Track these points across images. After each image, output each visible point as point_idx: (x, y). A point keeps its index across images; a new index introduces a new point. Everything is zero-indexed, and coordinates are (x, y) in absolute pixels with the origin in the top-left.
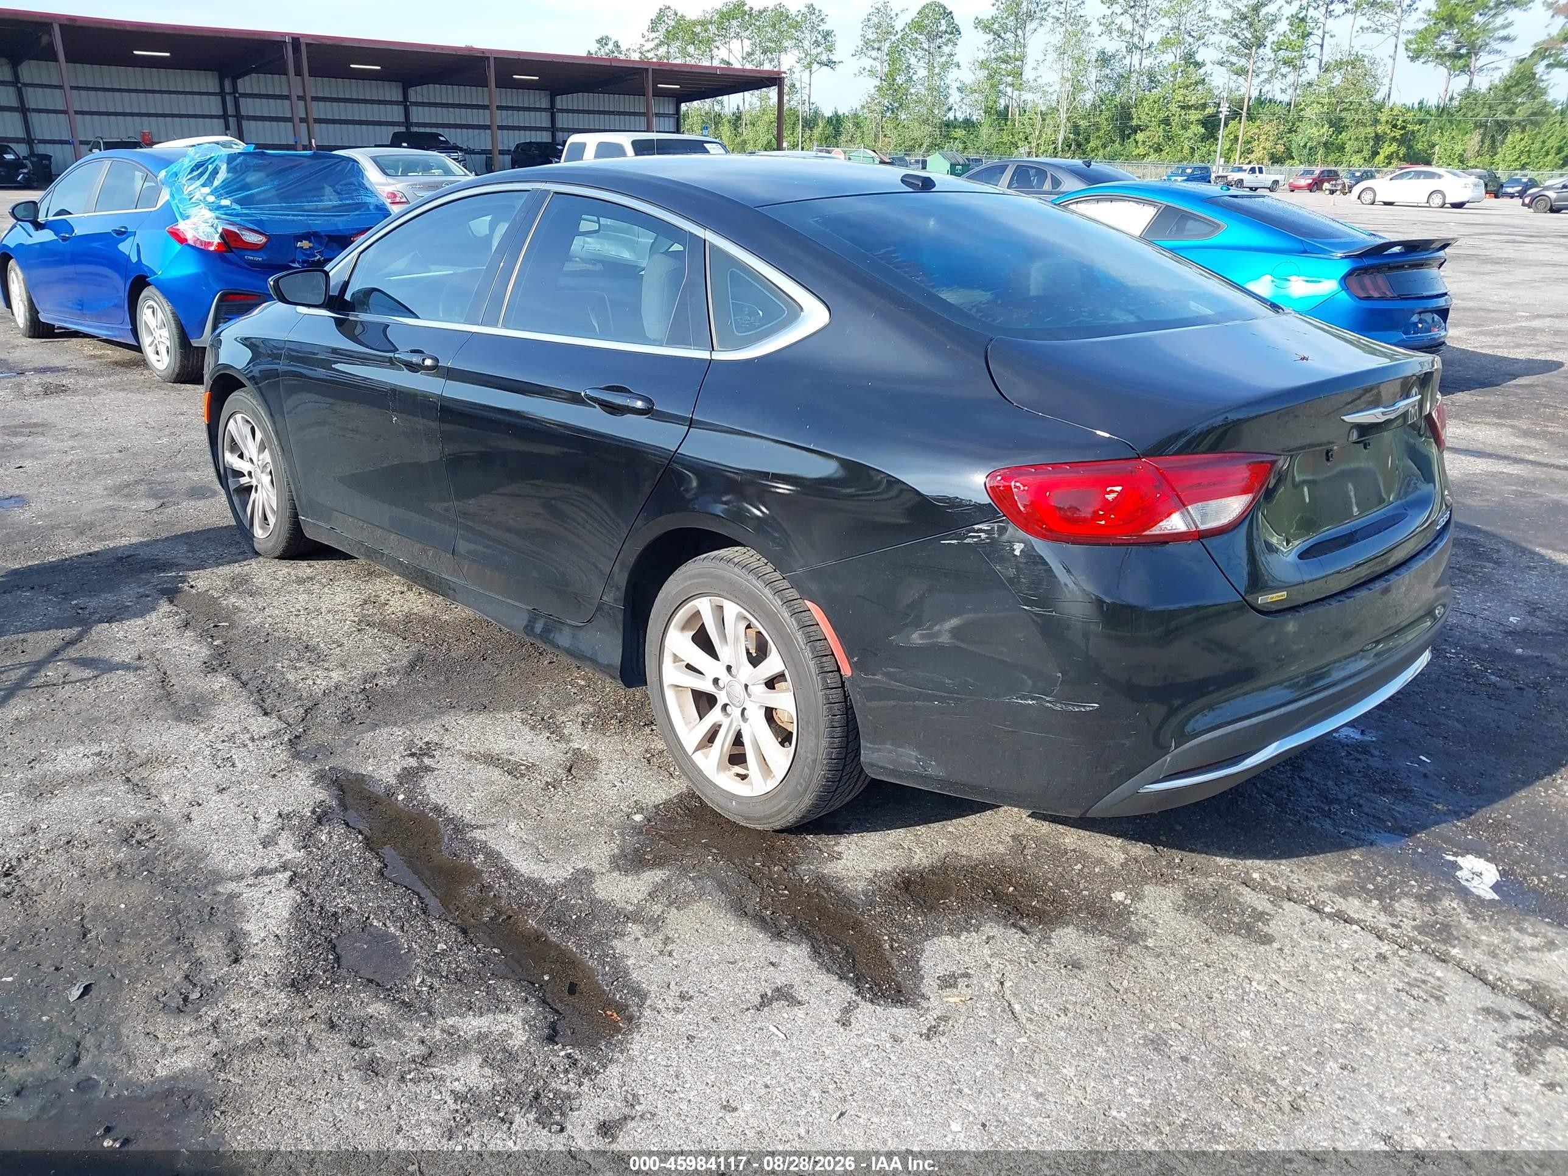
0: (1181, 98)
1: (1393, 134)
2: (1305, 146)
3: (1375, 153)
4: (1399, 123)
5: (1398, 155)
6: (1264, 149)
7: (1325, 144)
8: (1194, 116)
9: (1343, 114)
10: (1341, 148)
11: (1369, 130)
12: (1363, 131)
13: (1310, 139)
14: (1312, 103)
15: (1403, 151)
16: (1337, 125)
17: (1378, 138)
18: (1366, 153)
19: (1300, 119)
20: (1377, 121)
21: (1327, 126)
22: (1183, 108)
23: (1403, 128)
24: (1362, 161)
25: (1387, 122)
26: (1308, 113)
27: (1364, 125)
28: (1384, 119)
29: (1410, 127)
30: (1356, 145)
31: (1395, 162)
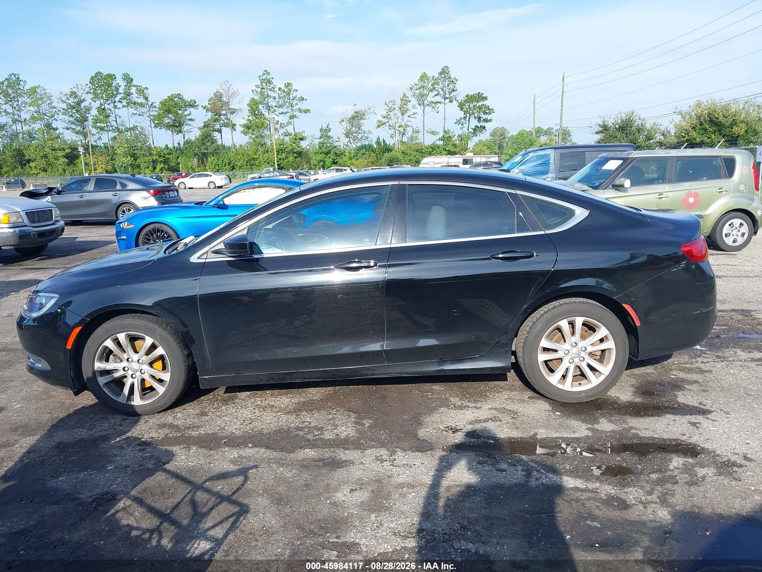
0: (50, 145)
1: (160, 160)
2: (122, 166)
3: (155, 168)
4: (162, 154)
5: (165, 168)
6: (102, 168)
7: (131, 165)
8: (60, 154)
9: (135, 152)
10: (138, 166)
11: (149, 158)
12: (147, 159)
13: (123, 163)
14: (119, 147)
15: (166, 167)
16: (134, 156)
17: (154, 162)
18: (151, 168)
19: (115, 154)
20: (151, 154)
21: (129, 157)
22: (52, 150)
23: (164, 157)
24: (150, 172)
25: (156, 154)
26: (119, 151)
27: (146, 156)
28: (155, 153)
29: (167, 156)
30: (145, 165)
31: (164, 171)
